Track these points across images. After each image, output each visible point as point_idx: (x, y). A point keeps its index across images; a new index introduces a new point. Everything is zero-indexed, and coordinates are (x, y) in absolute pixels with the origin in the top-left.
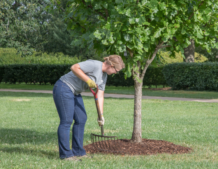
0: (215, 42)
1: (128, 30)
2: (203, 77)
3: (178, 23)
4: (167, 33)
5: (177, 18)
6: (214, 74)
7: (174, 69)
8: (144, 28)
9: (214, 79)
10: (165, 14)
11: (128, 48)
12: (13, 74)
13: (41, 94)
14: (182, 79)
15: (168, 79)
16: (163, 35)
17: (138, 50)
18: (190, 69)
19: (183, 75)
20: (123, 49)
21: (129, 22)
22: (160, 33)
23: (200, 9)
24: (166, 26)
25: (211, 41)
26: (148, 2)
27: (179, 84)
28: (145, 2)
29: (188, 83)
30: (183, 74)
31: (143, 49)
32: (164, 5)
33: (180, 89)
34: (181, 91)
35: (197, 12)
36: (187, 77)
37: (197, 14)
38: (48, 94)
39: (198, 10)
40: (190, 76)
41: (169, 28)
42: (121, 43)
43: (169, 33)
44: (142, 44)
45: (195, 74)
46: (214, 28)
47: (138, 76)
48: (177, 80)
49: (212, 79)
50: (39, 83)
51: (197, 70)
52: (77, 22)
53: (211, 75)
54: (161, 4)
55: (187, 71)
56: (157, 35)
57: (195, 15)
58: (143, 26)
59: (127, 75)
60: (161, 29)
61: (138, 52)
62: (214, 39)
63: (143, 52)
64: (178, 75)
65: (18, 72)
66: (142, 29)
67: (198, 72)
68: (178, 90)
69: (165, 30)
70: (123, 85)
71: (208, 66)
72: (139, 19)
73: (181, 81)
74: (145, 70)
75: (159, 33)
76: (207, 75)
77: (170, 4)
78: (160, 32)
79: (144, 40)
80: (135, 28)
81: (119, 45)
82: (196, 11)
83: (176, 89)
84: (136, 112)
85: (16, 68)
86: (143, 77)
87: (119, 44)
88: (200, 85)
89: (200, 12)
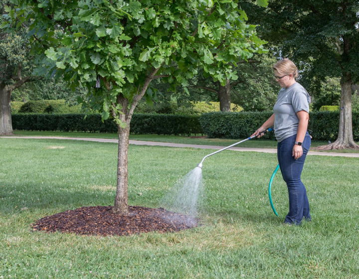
0: (231, 71)
1: (96, 47)
2: (238, 126)
3: (176, 41)
4: (160, 55)
5: (175, 34)
6: (248, 123)
7: (211, 118)
8: (121, 45)
9: (248, 128)
10: (154, 26)
11: (99, 75)
12: (66, 123)
13: (83, 141)
14: (217, 127)
15: (204, 128)
16: (154, 57)
17: (117, 80)
18: (225, 118)
19: (219, 124)
20: (91, 76)
21: (97, 34)
22: (149, 55)
23: (208, 20)
24: (157, 45)
25: (226, 69)
26: (126, 5)
27: (215, 133)
28: (122, 6)
29: (223, 131)
30: (219, 122)
31: (125, 79)
32: (153, 12)
33: (215, 137)
34: (217, 139)
35: (204, 25)
36: (222, 126)
37: (203, 27)
38: (88, 141)
39: (204, 22)
40: (225, 125)
41: (163, 48)
42: (87, 67)
43: (162, 55)
44: (124, 71)
45: (230, 123)
46: (230, 50)
47: (123, 119)
48: (213, 129)
49: (246, 128)
50: (89, 131)
51: (232, 119)
52: (44, 43)
53: (245, 124)
54: (148, 11)
55: (223, 120)
56: (144, 57)
57: (200, 29)
58: (120, 42)
59: (104, 116)
60: (151, 50)
61: (116, 82)
62: (231, 67)
63: (124, 82)
64: (214, 123)
65: (71, 121)
66: (119, 46)
67: (233, 121)
68: (214, 138)
69: (156, 50)
70: (165, 134)
71: (242, 115)
72: (112, 29)
73: (217, 130)
74: (133, 110)
75: (147, 54)
76: (242, 123)
77: (162, 10)
78: (149, 52)
79: (127, 64)
80: (107, 44)
81: (84, 71)
82: (201, 23)
83: (212, 138)
84: (119, 169)
85: (69, 117)
86: (130, 120)
87: (84, 69)
88: (235, 133)
89: (208, 25)
